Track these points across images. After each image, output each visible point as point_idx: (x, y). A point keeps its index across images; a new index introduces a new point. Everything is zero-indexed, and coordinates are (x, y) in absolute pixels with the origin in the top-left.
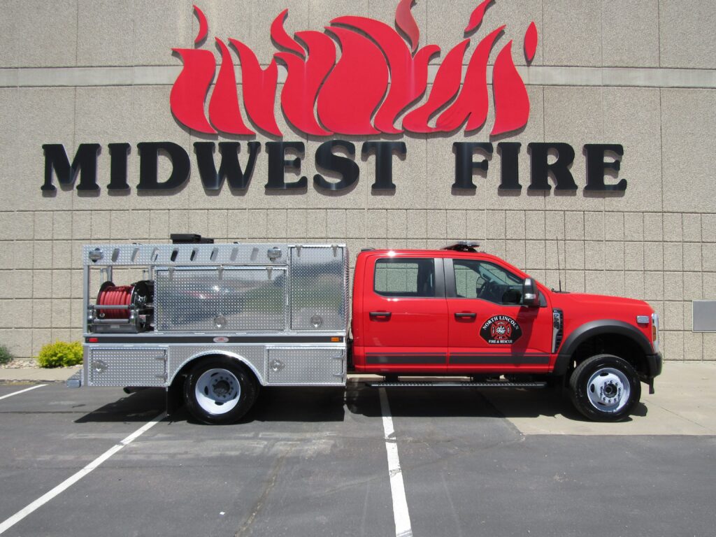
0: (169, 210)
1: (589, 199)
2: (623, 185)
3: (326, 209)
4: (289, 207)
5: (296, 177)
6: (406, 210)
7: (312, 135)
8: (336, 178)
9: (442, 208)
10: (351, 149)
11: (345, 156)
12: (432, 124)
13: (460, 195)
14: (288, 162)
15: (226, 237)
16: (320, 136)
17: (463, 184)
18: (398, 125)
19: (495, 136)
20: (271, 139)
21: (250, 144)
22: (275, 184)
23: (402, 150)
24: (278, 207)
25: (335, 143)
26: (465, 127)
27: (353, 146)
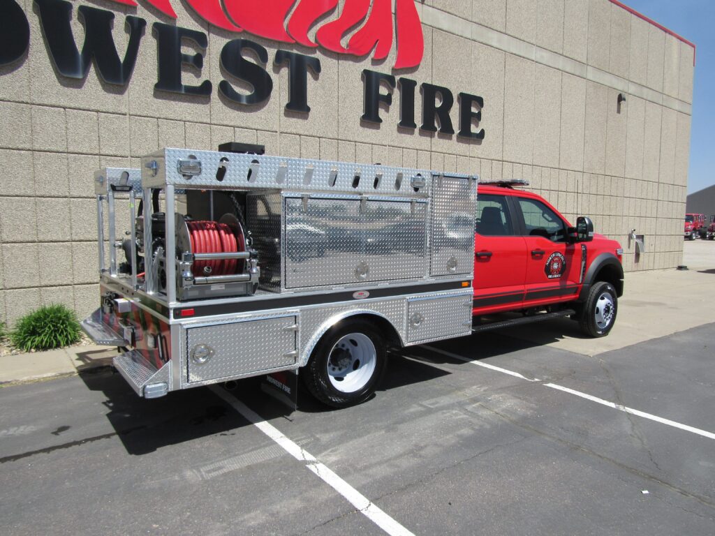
1: (460, 144)
2: (482, 134)
3: (234, 127)
4: (188, 118)
5: (195, 79)
6: (319, 138)
7: (215, 27)
8: (245, 88)
9: (352, 139)
10: (263, 56)
11: (255, 63)
12: (344, 42)
13: (367, 127)
14: (186, 57)
15: (97, 152)
16: (225, 30)
17: (371, 118)
18: (311, 36)
19: (396, 70)
20: (159, 18)
21: (129, 19)
22: (168, 84)
23: (316, 67)
24: (171, 116)
25: (245, 44)
26: (372, 55)
27: (265, 52)
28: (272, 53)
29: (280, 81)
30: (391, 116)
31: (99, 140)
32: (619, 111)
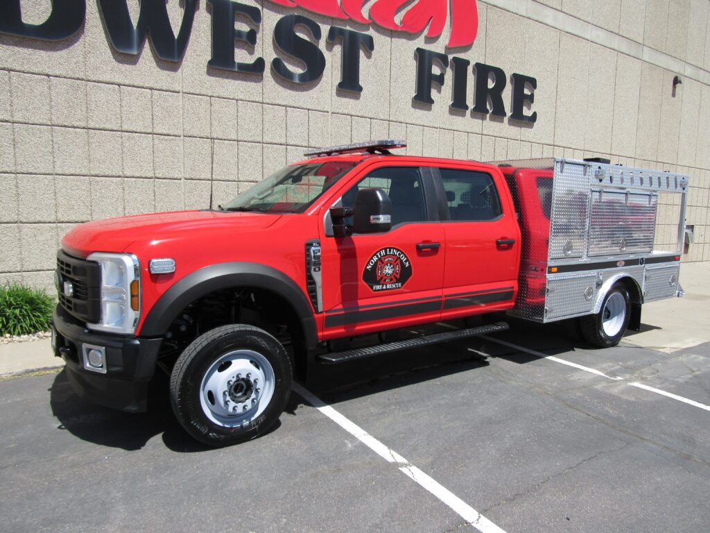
0: (48, 76)
2: (534, 116)
3: (286, 106)
4: (241, 97)
5: (249, 56)
6: (371, 118)
7: (268, 1)
8: (298, 66)
9: (403, 121)
10: (317, 33)
12: (398, 19)
13: (419, 108)
14: (240, 33)
15: (150, 131)
16: (279, 5)
17: (423, 99)
18: (365, 12)
19: (449, 48)
22: (221, 62)
23: (369, 45)
24: (225, 95)
25: (299, 20)
26: (426, 32)
27: (319, 27)
28: (325, 29)
29: (333, 59)
30: (443, 96)
31: (153, 119)
32: (674, 95)
